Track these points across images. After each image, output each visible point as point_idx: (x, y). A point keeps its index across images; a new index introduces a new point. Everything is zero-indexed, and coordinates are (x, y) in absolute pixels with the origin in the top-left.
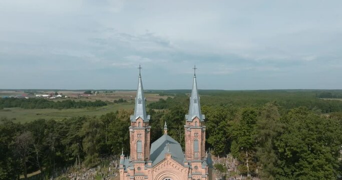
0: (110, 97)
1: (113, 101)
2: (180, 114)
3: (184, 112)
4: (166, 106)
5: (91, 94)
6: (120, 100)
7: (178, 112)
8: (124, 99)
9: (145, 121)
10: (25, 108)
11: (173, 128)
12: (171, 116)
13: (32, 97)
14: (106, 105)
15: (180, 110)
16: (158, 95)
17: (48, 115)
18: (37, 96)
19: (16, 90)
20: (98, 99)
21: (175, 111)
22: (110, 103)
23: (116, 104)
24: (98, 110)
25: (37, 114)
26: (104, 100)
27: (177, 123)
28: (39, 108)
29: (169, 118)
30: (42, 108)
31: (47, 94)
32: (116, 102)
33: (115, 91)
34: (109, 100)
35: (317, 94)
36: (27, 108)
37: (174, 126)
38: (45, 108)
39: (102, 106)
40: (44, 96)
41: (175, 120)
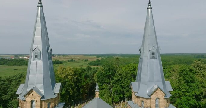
0: (65, 58)
1: (67, 61)
2: (111, 71)
3: (115, 69)
4: (101, 64)
5: (54, 56)
6: (71, 60)
7: (109, 69)
8: (74, 60)
9: (47, 98)
10: (9, 65)
11: (105, 83)
12: (104, 72)
13: (17, 58)
14: (62, 63)
15: (111, 67)
16: (96, 57)
17: (22, 70)
18: (20, 57)
19: (9, 55)
20: (57, 59)
21: (107, 68)
22: (65, 62)
23: (69, 63)
24: (56, 67)
25: (15, 70)
26: (61, 60)
27: (109, 79)
28: (18, 65)
29: (102, 74)
30: (20, 65)
31: (27, 56)
32: (68, 61)
33: (69, 54)
34: (65, 60)
35: (194, 56)
36: (10, 65)
37: (107, 81)
38: (22, 65)
39: (59, 64)
40: (24, 57)
41: (107, 76)
